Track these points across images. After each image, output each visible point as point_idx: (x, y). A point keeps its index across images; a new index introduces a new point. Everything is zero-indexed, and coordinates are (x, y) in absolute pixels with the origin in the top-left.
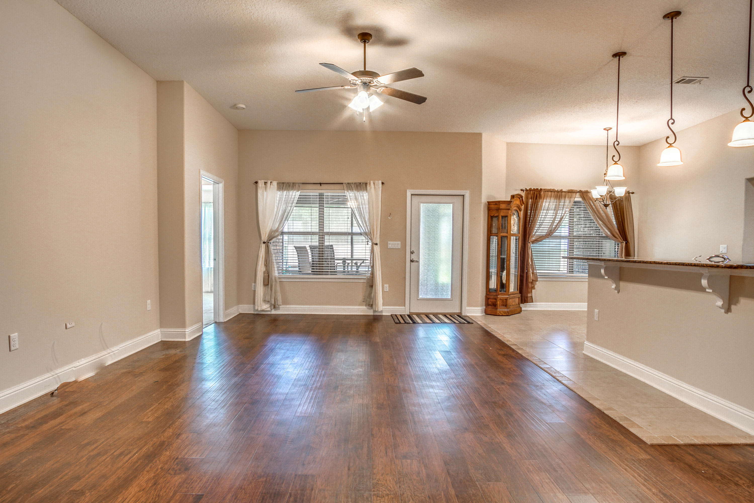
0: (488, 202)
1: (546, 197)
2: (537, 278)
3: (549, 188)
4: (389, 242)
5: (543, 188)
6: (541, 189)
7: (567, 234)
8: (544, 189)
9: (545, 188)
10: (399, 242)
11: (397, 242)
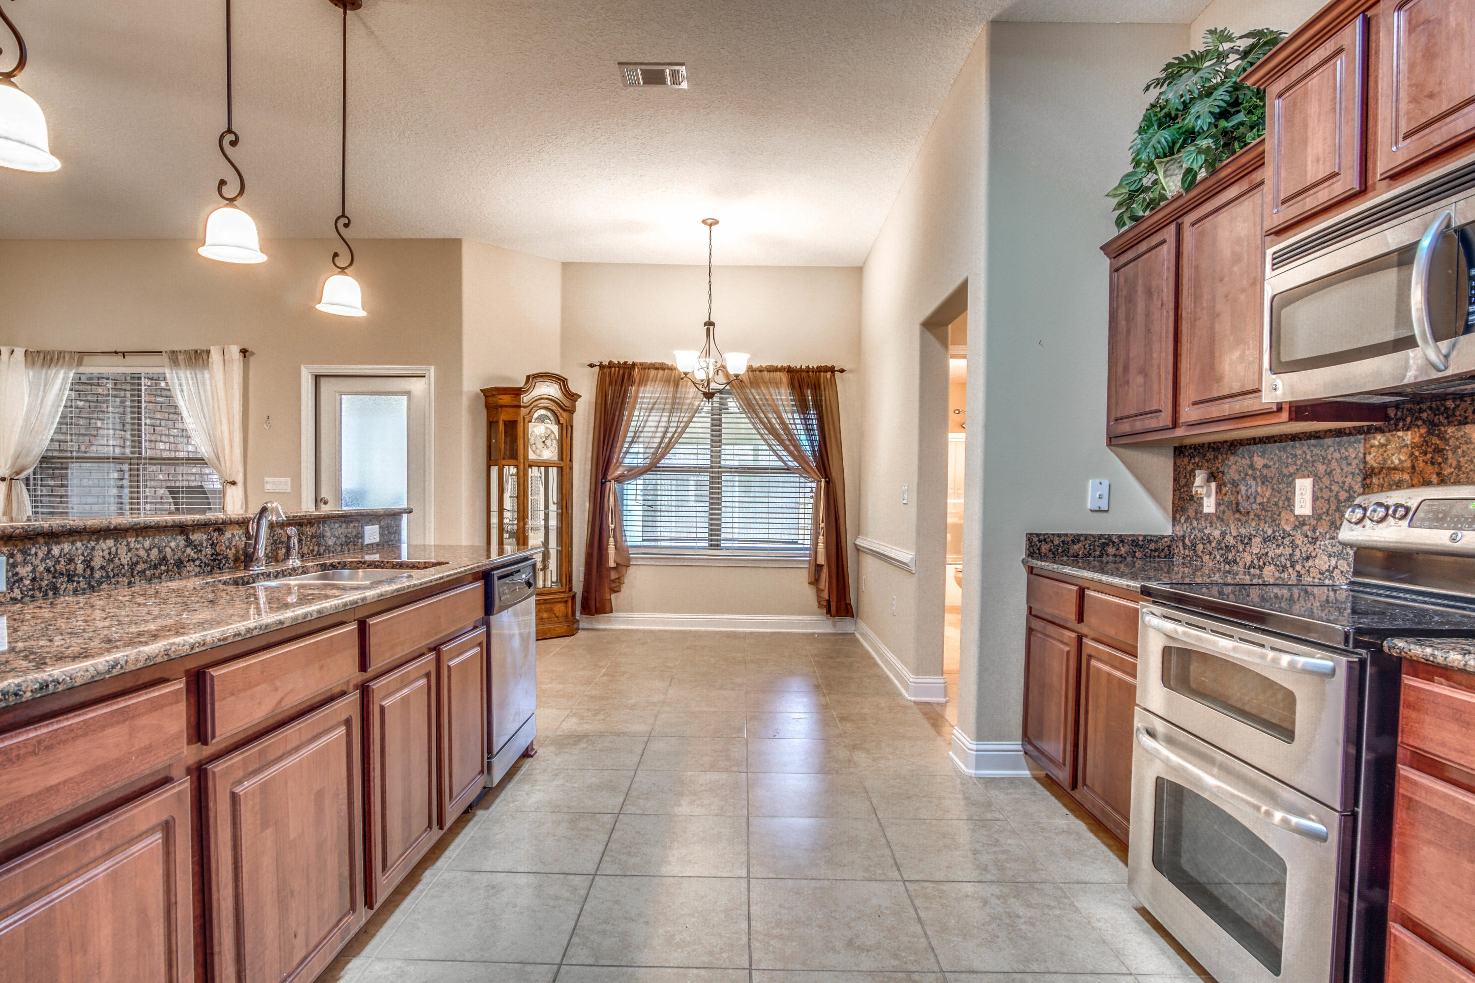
0: (482, 390)
1: (643, 381)
2: (629, 559)
3: (653, 361)
4: (267, 479)
5: (638, 360)
6: (634, 364)
7: (709, 462)
8: (641, 364)
9: (643, 361)
10: (289, 479)
11: (283, 479)
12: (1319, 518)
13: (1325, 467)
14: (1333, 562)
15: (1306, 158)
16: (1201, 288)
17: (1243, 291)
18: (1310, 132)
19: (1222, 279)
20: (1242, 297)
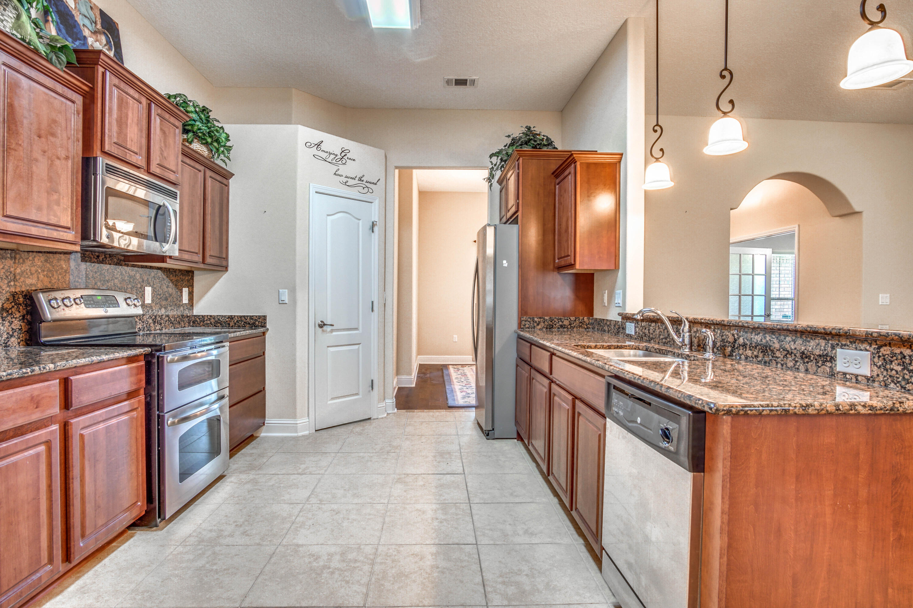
15: (127, 133)
16: (16, 126)
17: (58, 158)
18: (129, 123)
19: (39, 136)
20: (57, 162)
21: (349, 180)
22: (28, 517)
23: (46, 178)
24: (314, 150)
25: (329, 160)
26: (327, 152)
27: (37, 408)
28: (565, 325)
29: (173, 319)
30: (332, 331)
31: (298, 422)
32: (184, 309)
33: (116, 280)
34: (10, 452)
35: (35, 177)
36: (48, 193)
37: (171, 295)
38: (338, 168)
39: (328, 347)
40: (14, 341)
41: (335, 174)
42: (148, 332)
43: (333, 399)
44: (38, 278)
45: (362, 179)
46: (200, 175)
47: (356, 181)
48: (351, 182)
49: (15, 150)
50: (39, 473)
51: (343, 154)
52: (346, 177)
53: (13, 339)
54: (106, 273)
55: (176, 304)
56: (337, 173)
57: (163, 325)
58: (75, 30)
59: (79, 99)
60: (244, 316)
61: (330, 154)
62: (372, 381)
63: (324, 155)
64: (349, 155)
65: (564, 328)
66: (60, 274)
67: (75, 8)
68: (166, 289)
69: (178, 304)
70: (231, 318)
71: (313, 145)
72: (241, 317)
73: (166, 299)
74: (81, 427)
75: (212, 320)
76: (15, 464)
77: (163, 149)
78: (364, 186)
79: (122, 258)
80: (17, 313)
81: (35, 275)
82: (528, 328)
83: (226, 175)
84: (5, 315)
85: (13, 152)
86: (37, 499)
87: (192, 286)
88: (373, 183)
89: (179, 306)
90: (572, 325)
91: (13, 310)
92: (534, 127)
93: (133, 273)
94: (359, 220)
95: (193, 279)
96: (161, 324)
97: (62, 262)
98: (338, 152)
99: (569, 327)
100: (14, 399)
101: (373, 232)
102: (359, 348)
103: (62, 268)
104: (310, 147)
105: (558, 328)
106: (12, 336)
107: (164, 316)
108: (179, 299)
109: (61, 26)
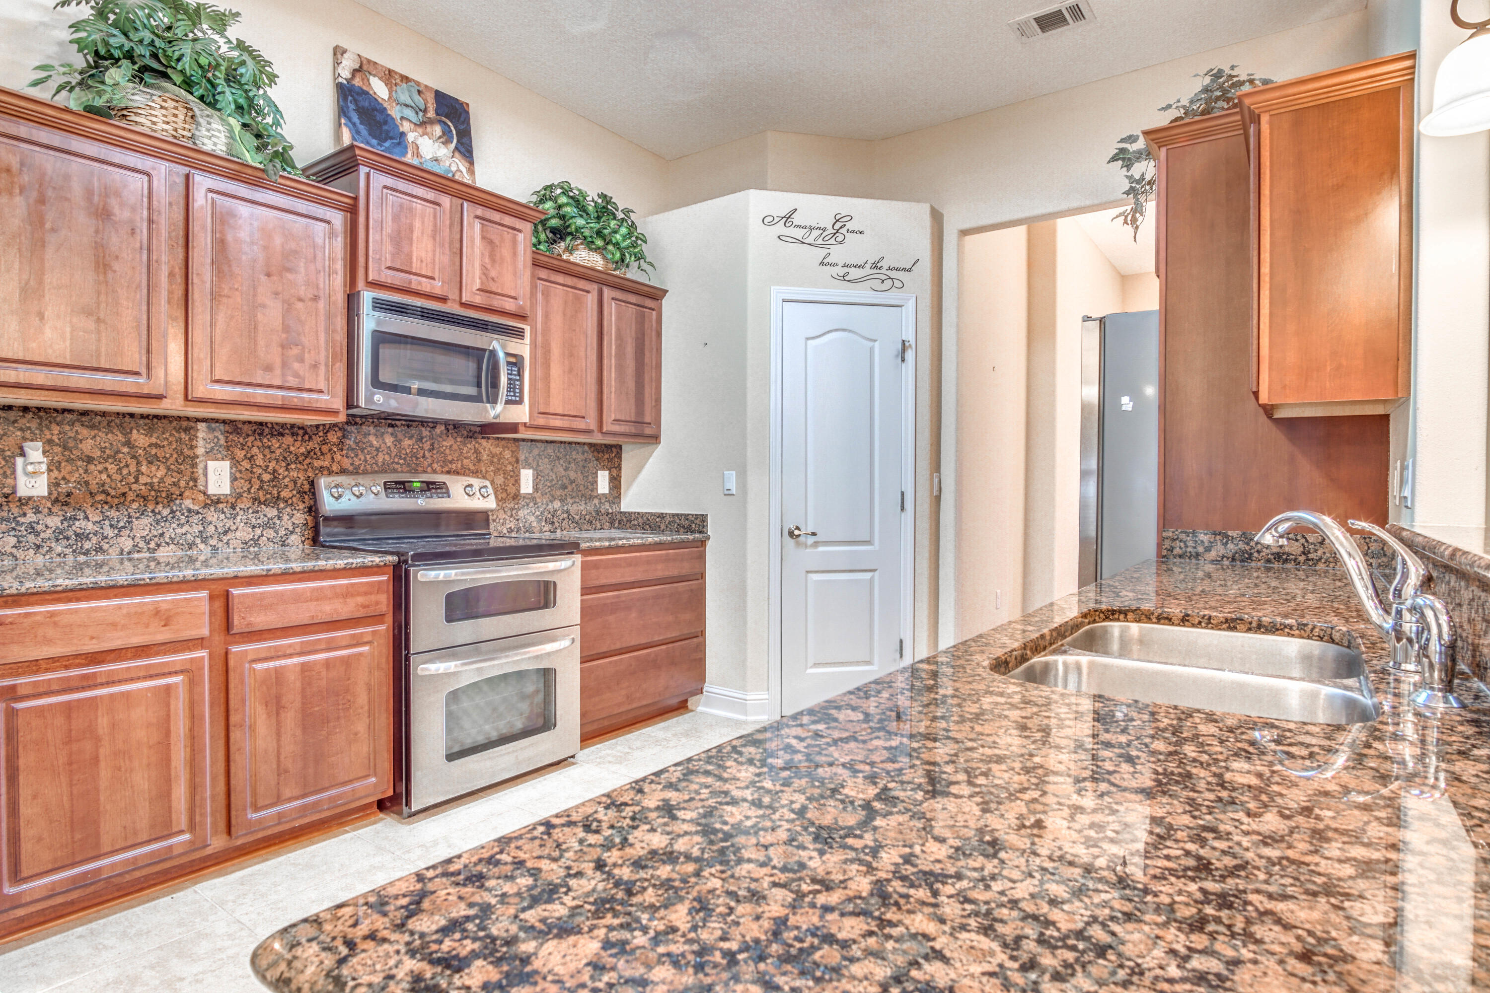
12: (239, 496)
13: (244, 452)
14: (258, 532)
15: (411, 252)
16: (230, 266)
17: (300, 300)
18: (415, 237)
19: (268, 275)
20: (300, 305)
21: (852, 270)
22: (149, 765)
23: (280, 328)
24: (780, 229)
25: (810, 240)
26: (805, 227)
27: (165, 626)
28: (1288, 554)
29: (577, 517)
30: (816, 544)
31: (748, 698)
32: (600, 503)
33: (465, 461)
34: (116, 678)
35: (260, 328)
36: (283, 347)
37: (572, 482)
38: (828, 251)
39: (808, 572)
40: (294, 539)
41: (822, 263)
42: (527, 535)
43: (816, 665)
44: (333, 459)
45: (879, 265)
46: (591, 300)
47: (867, 270)
48: (855, 273)
49: (229, 297)
50: (169, 711)
51: (837, 226)
52: (845, 266)
53: (293, 537)
54: (447, 451)
55: (583, 495)
56: (825, 261)
57: (557, 525)
58: (385, 128)
59: (338, 218)
60: (677, 515)
61: (811, 229)
62: (901, 641)
63: (799, 233)
64: (850, 226)
65: (1286, 561)
66: (369, 453)
67: (390, 98)
68: (563, 473)
69: (588, 492)
70: (662, 516)
71: (777, 220)
72: (674, 515)
73: (564, 487)
74: (249, 658)
75: (640, 520)
76: (127, 695)
77: (489, 266)
78: (884, 277)
79: (478, 429)
80: (300, 503)
81: (329, 456)
82: (1180, 556)
83: (656, 295)
84: (282, 505)
85: (225, 300)
86: (164, 745)
87: (619, 468)
88: (904, 269)
89: (591, 498)
90: (1310, 556)
91: (294, 499)
92: (1232, 68)
93: (498, 450)
94: (875, 341)
95: (620, 458)
96: (553, 523)
97: (372, 438)
98: (827, 222)
99: (1302, 559)
100: (125, 611)
101: (903, 361)
102: (873, 577)
103: (371, 446)
104: (770, 224)
105: (1269, 561)
106: (292, 532)
107: (559, 513)
108: (590, 487)
109: (361, 128)
